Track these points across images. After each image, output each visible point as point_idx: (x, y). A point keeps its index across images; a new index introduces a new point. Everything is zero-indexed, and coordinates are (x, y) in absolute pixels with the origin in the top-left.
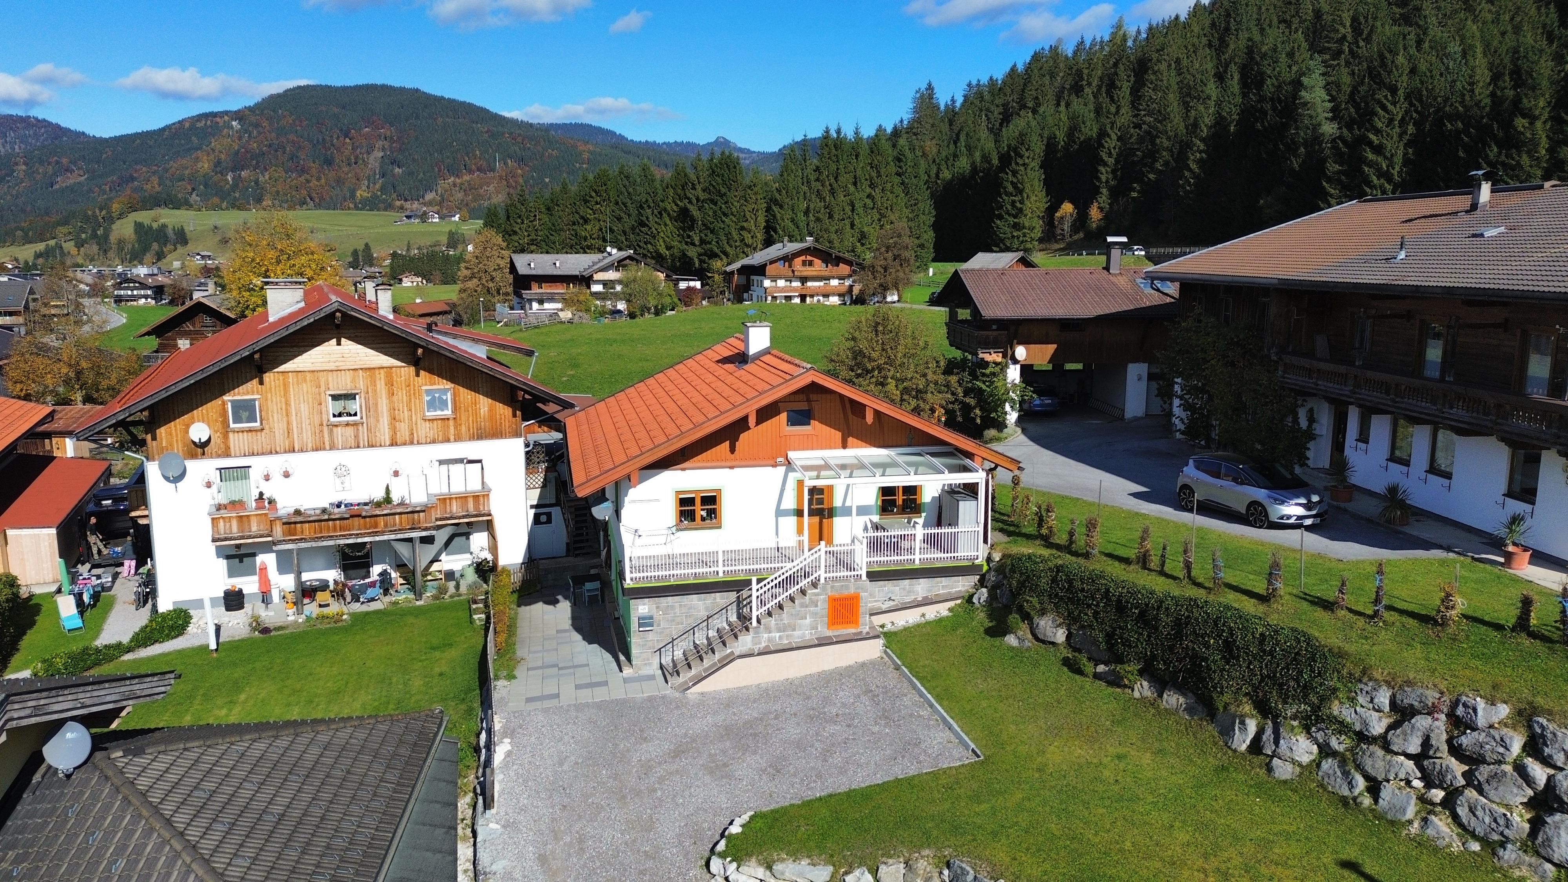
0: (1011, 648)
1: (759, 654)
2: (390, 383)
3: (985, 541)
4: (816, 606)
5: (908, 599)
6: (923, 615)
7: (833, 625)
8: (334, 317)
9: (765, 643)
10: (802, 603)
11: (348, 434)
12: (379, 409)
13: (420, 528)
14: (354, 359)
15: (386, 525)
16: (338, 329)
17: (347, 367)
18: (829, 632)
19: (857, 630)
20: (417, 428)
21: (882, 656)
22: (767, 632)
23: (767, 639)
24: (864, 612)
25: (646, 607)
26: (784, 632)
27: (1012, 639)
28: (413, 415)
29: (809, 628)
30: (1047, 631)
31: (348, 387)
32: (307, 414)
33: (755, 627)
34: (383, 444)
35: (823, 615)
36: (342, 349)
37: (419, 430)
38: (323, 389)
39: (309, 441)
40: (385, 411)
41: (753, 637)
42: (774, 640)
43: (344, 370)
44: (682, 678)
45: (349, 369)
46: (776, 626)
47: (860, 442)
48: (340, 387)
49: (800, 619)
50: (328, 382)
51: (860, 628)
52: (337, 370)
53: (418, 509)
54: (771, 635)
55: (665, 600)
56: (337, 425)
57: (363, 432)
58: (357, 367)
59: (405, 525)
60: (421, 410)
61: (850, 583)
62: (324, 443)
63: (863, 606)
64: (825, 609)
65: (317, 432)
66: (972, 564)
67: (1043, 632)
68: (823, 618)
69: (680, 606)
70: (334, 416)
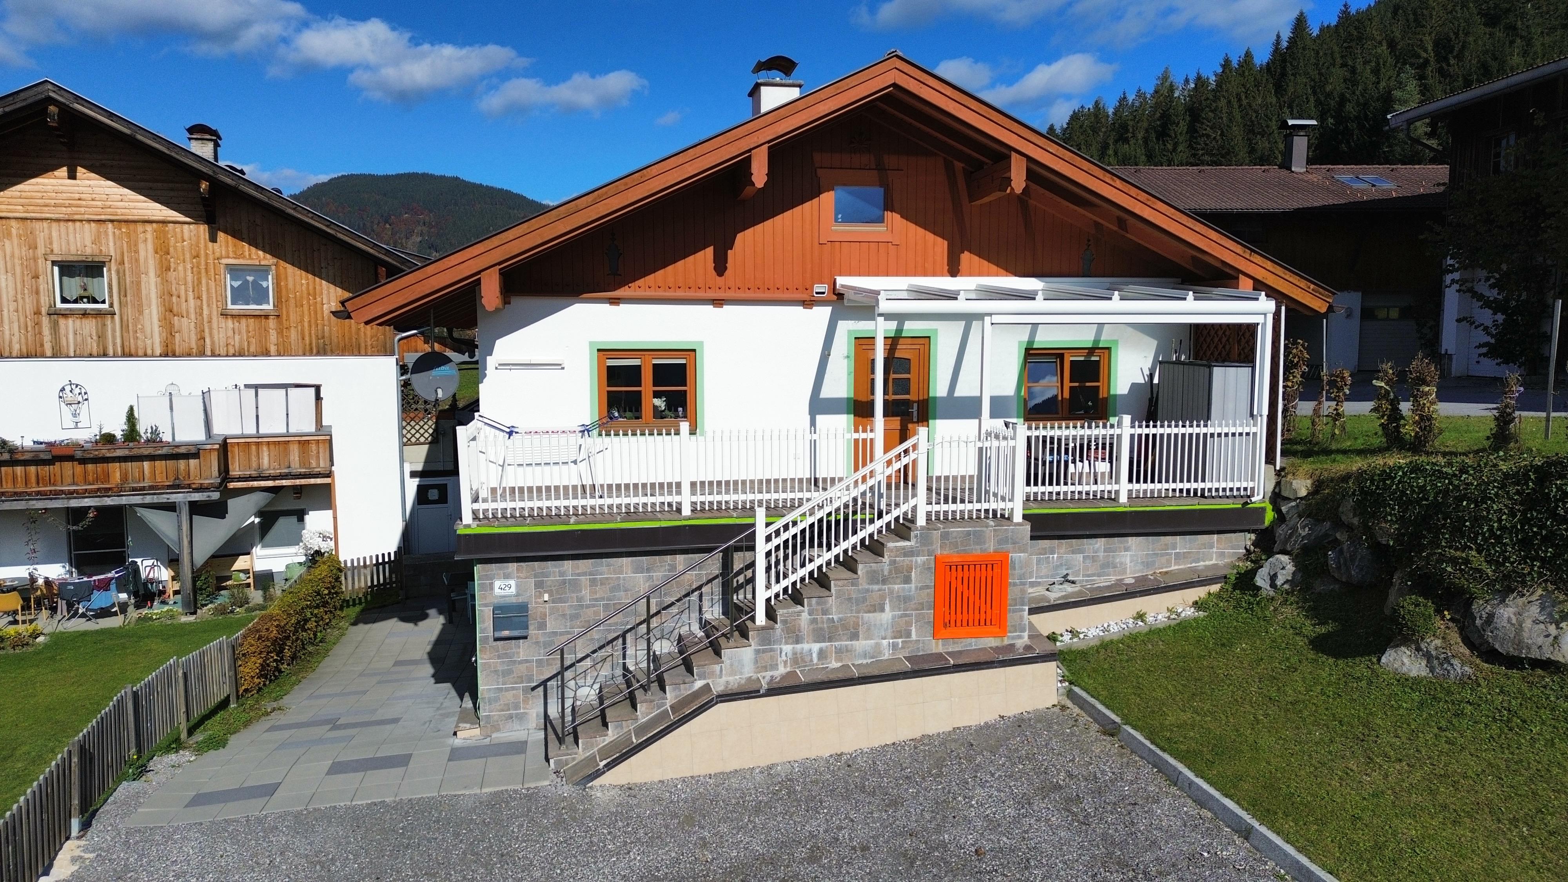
0: (1404, 681)
1: (773, 691)
2: (163, 250)
3: (1270, 459)
4: (907, 580)
5: (1103, 581)
6: (1140, 616)
7: (945, 626)
8: (44, 112)
9: (785, 667)
10: (874, 571)
11: (86, 332)
12: (144, 292)
13: (189, 486)
14: (99, 203)
15: (125, 478)
16: (61, 142)
17: (86, 217)
18: (937, 644)
19: (1003, 641)
20: (211, 329)
21: (1063, 703)
22: (791, 641)
23: (790, 655)
24: (1016, 605)
25: (512, 583)
26: (830, 639)
27: (1406, 660)
28: (205, 307)
29: (889, 633)
30: (1525, 635)
31: (88, 251)
32: (12, 293)
33: (763, 628)
34: (149, 352)
35: (922, 604)
36: (78, 186)
37: (215, 332)
38: (41, 250)
39: (15, 339)
40: (153, 296)
41: (757, 652)
42: (807, 659)
43: (81, 221)
44: (584, 750)
45: (89, 221)
46: (811, 627)
47: (986, 263)
48: (73, 250)
49: (869, 612)
50: (50, 238)
51: (1008, 637)
52: (69, 220)
53: (182, 450)
54: (799, 646)
55: (556, 567)
56: (65, 315)
57: (114, 330)
58: (103, 217)
59: (160, 479)
60: (219, 298)
61: (985, 529)
62: (42, 345)
63: (1015, 584)
64: (927, 587)
65: (29, 324)
66: (1240, 506)
67: (1512, 636)
68: (923, 609)
69: (593, 582)
70: (64, 300)
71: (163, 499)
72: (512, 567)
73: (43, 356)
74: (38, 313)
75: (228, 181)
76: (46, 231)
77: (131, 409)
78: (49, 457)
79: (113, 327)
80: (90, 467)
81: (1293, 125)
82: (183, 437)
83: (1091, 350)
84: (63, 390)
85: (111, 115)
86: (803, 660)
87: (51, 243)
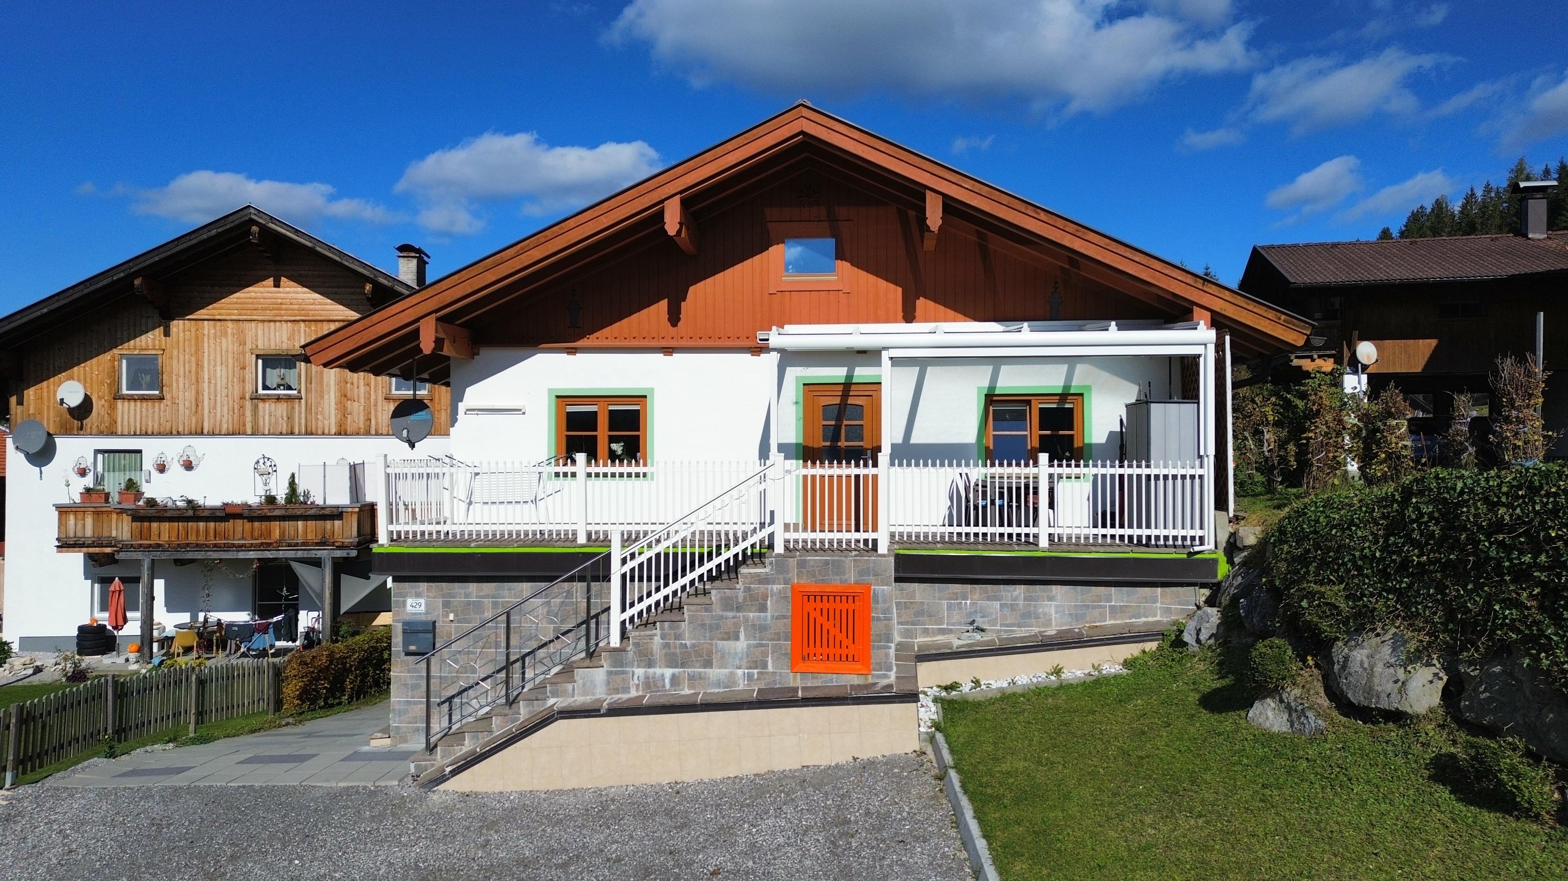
0: (1266, 738)
1: (616, 711)
3: (1221, 503)
4: (763, 608)
5: (1021, 632)
6: (1057, 671)
7: (803, 658)
8: (249, 232)
9: (637, 690)
10: (728, 598)
11: (279, 413)
12: (325, 380)
13: (333, 544)
14: (296, 307)
15: (282, 534)
16: (267, 257)
17: (285, 318)
18: (795, 678)
19: (866, 679)
20: (376, 411)
21: (924, 749)
22: (643, 664)
23: (642, 679)
24: (880, 641)
25: (422, 601)
26: (683, 665)
27: (1270, 714)
28: (372, 393)
29: (744, 663)
30: (1376, 681)
31: (285, 346)
32: (224, 381)
33: (615, 650)
34: (326, 431)
35: (779, 634)
36: (280, 292)
37: (379, 414)
38: (249, 346)
39: (224, 420)
40: (332, 383)
41: (609, 673)
42: (660, 684)
43: (281, 321)
44: (442, 757)
45: (286, 321)
46: (664, 652)
47: (942, 308)
48: (273, 347)
49: (723, 639)
50: (256, 336)
51: (873, 675)
52: (270, 321)
53: (327, 512)
54: (651, 670)
55: (461, 588)
56: (264, 399)
57: (300, 413)
58: (298, 318)
59: (311, 536)
60: (384, 385)
61: (843, 559)
62: (244, 425)
63: (879, 619)
64: (784, 617)
65: (236, 407)
66: (1185, 556)
67: (1363, 682)
68: (779, 639)
69: (495, 604)
70: (265, 387)
71: (312, 554)
72: (423, 586)
73: (245, 434)
74: (243, 398)
75: (385, 282)
76: (253, 329)
77: (293, 476)
78: (224, 515)
79: (300, 408)
80: (256, 524)
81: (1525, 187)
82: (332, 501)
83: (1064, 396)
84: (258, 462)
85: (297, 231)
86: (655, 685)
87: (257, 340)
